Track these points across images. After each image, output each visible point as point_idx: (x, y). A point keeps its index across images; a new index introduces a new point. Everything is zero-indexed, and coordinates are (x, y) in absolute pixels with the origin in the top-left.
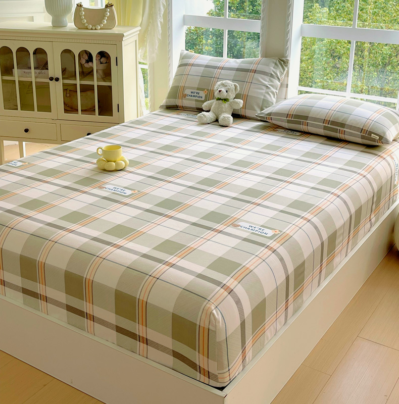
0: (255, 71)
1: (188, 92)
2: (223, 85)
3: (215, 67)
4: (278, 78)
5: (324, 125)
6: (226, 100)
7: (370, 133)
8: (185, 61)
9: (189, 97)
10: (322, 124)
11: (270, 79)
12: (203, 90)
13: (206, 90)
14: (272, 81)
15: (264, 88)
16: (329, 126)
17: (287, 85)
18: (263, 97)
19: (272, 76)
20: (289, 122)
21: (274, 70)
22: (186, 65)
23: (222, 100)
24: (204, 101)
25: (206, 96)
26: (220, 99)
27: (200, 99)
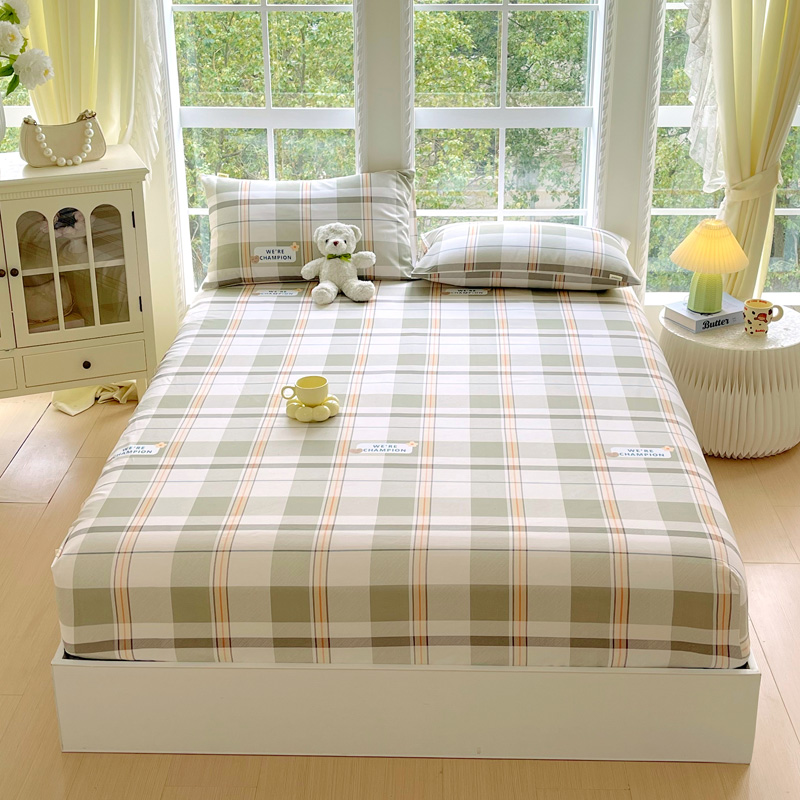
0: (371, 199)
1: (259, 252)
3: (296, 201)
5: (529, 271)
6: (346, 256)
7: (607, 273)
8: (228, 196)
9: (265, 261)
10: (525, 271)
12: (289, 244)
13: (295, 244)
16: (538, 272)
18: (396, 241)
19: (397, 202)
20: (468, 276)
21: (399, 192)
22: (235, 203)
23: (339, 257)
24: (300, 263)
25: (298, 254)
26: (335, 257)
27: (288, 261)
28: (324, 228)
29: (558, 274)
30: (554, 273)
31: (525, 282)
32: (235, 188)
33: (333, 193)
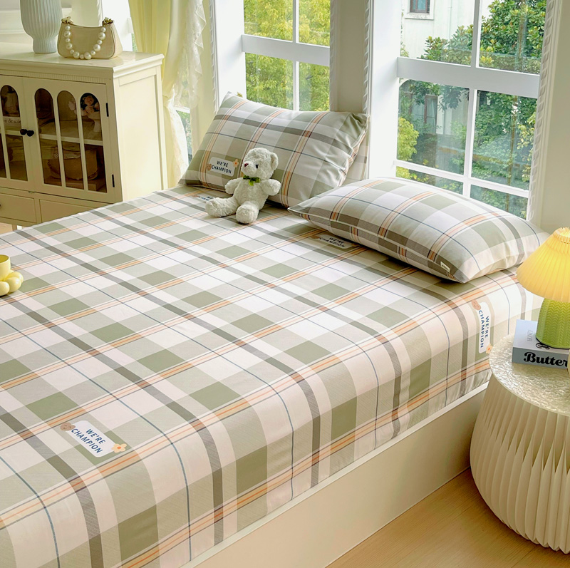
0: (310, 135)
1: (213, 161)
3: (257, 124)
4: (348, 148)
5: (379, 236)
7: (441, 259)
8: (223, 111)
9: (214, 170)
10: (376, 235)
11: (331, 149)
12: (232, 159)
13: (237, 160)
14: (334, 152)
15: (320, 163)
16: (385, 239)
17: (366, 158)
18: (315, 179)
19: (335, 143)
20: (333, 225)
21: (341, 133)
22: (221, 117)
25: (236, 170)
26: (248, 178)
27: (228, 174)
29: (402, 246)
30: (398, 245)
33: (286, 124)
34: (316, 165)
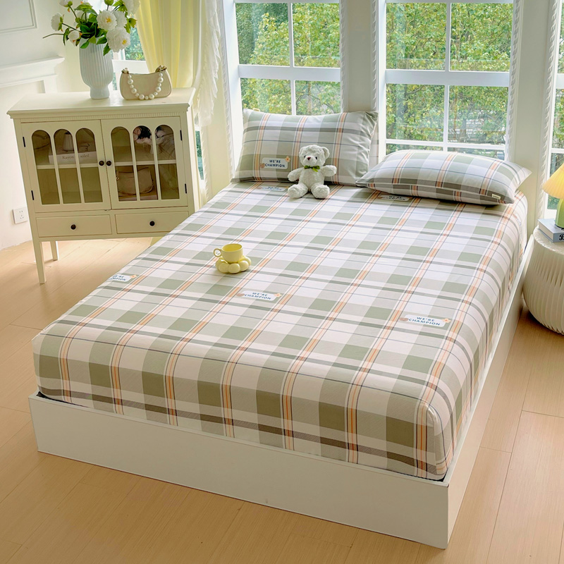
1: (265, 161)
2: (311, 151)
3: (294, 129)
4: (369, 135)
5: (437, 187)
6: (317, 167)
8: (255, 123)
10: (434, 187)
11: (361, 138)
12: (284, 157)
14: (363, 140)
15: (356, 149)
16: (442, 188)
17: (378, 141)
18: (356, 160)
19: (362, 133)
20: (395, 187)
21: (364, 126)
22: (256, 128)
23: (312, 168)
24: (289, 170)
25: (289, 164)
26: (309, 167)
27: (282, 168)
28: (305, 148)
29: (457, 190)
30: (454, 190)
31: (434, 195)
32: (259, 118)
33: (318, 125)
34: (354, 150)
